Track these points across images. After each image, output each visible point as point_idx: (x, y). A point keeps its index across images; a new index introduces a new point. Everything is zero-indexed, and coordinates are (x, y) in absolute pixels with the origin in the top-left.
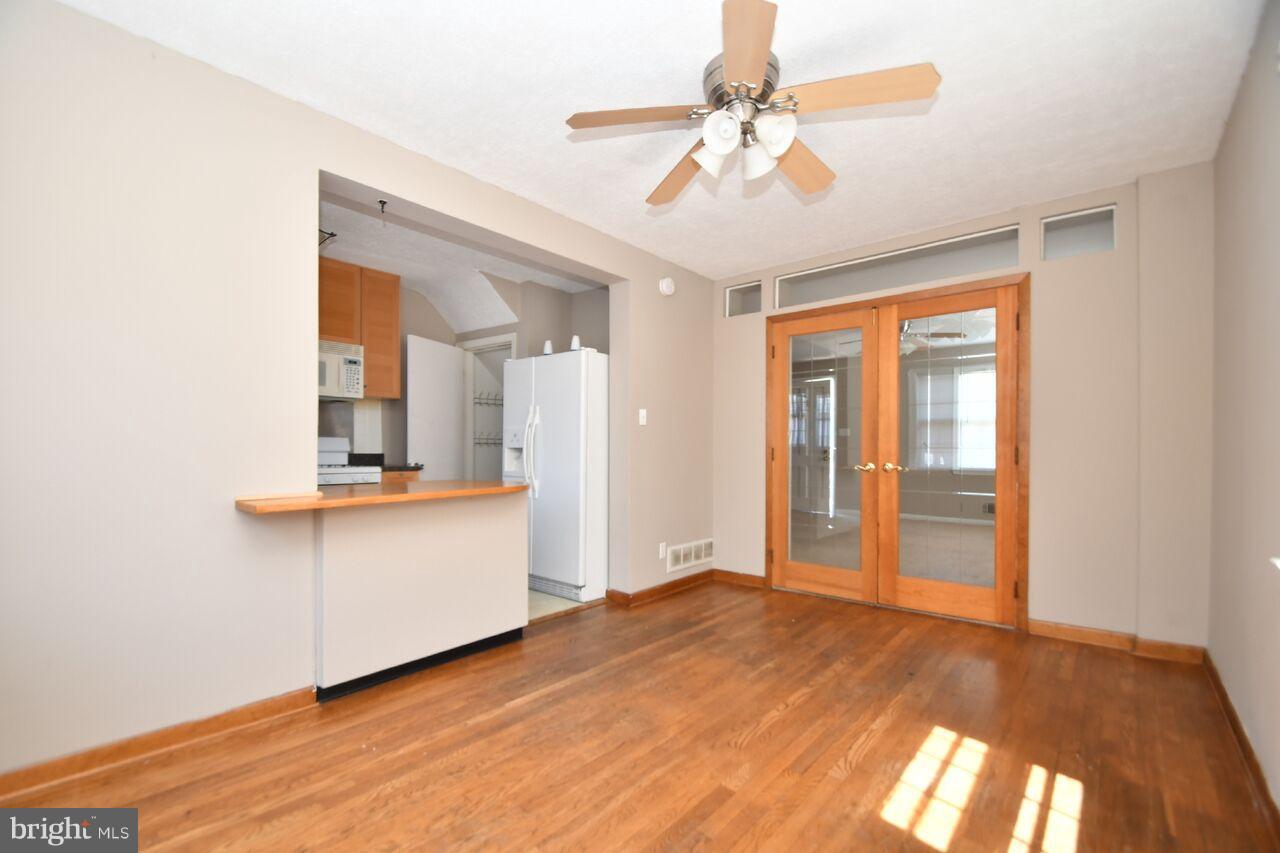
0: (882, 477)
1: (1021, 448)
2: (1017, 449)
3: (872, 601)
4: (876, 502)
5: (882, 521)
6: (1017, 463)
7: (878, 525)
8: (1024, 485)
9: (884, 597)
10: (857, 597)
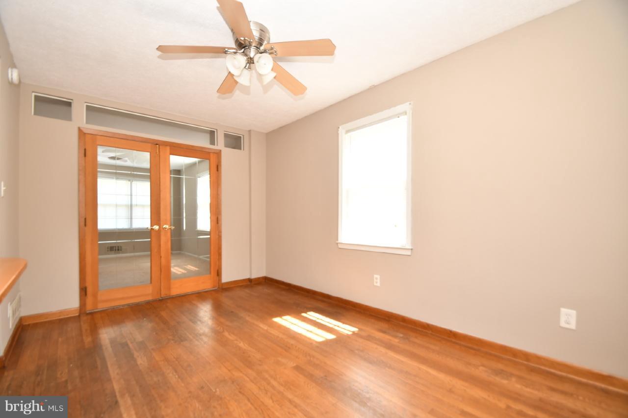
0: (162, 233)
1: (219, 217)
2: (217, 218)
3: (158, 297)
4: (160, 245)
5: (163, 254)
6: (218, 223)
7: (161, 257)
8: (220, 232)
9: (164, 293)
10: (150, 298)
